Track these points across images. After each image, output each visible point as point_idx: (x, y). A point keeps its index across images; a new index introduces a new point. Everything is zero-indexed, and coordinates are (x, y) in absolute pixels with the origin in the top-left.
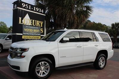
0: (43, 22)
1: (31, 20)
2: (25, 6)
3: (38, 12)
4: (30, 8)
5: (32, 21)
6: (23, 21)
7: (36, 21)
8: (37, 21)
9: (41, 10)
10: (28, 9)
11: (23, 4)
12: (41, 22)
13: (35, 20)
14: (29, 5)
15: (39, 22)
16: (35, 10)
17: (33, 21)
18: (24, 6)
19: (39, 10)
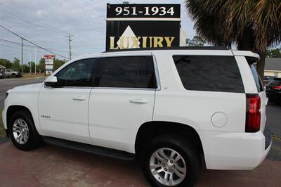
0: (173, 38)
1: (139, 38)
2: (123, 12)
3: (157, 16)
4: (134, 13)
5: (141, 41)
7: (151, 38)
8: (156, 38)
9: (166, 10)
10: (130, 16)
11: (117, 10)
12: (167, 39)
13: (148, 35)
14: (131, 6)
15: (161, 39)
16: (147, 13)
17: (145, 39)
18: (120, 12)
19: (160, 12)
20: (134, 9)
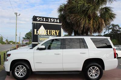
0: (59, 31)
1: (46, 30)
2: (40, 20)
3: (53, 22)
4: (44, 20)
5: (47, 31)
6: (38, 32)
7: (51, 30)
8: (53, 31)
9: (56, 20)
10: (43, 21)
11: (37, 18)
12: (57, 31)
14: (43, 18)
15: (55, 31)
16: (49, 21)
17: (49, 31)
18: (39, 19)
19: (54, 21)
20: (44, 19)
